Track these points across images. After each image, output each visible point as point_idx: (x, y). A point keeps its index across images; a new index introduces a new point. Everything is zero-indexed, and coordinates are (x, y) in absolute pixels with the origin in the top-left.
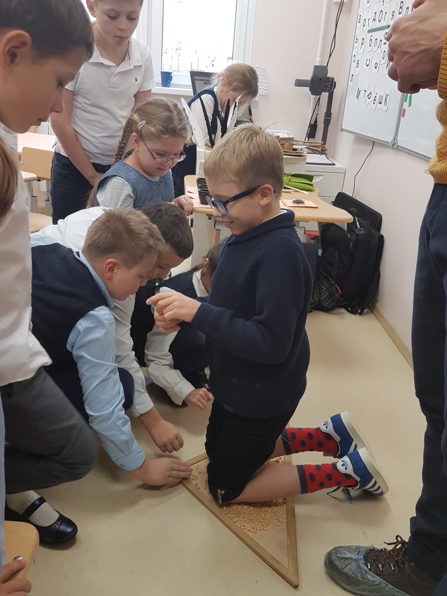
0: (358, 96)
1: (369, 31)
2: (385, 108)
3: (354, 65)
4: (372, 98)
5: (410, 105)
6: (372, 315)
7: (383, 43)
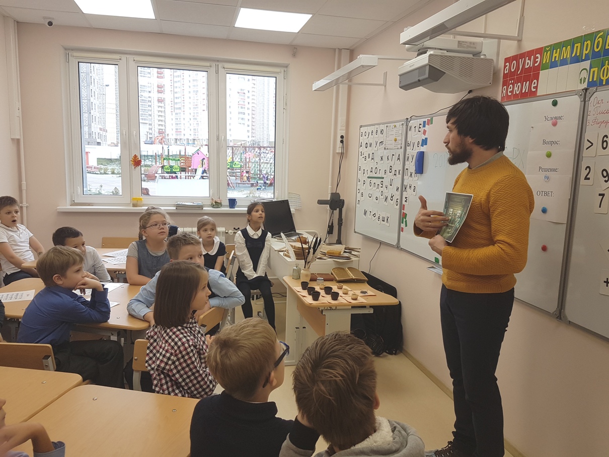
0: (365, 214)
1: (368, 177)
2: (388, 225)
3: (359, 195)
4: (377, 217)
5: (406, 226)
6: (402, 354)
7: (380, 187)
